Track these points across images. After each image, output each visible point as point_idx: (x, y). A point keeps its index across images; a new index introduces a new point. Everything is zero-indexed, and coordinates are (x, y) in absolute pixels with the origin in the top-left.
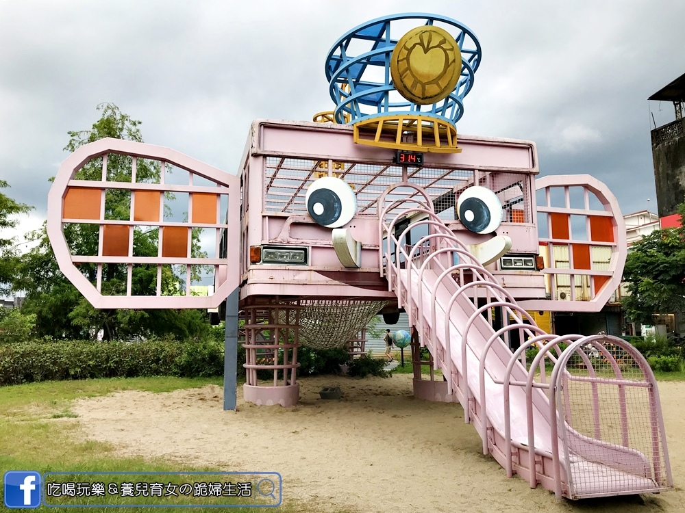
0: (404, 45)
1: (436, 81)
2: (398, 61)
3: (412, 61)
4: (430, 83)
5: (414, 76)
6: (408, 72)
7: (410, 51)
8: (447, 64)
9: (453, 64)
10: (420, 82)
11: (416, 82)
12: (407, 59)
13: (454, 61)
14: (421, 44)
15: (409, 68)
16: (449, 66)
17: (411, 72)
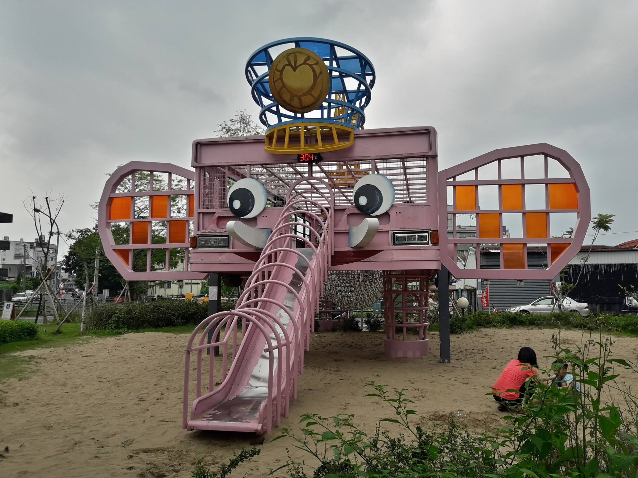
0: (276, 68)
1: (309, 92)
2: (274, 82)
3: (285, 80)
4: (304, 95)
5: (289, 92)
6: (284, 89)
7: (281, 72)
8: (315, 77)
9: (321, 76)
10: (296, 96)
11: (293, 96)
12: (281, 78)
13: (321, 73)
14: (290, 64)
15: (284, 86)
16: (317, 78)
17: (286, 89)
